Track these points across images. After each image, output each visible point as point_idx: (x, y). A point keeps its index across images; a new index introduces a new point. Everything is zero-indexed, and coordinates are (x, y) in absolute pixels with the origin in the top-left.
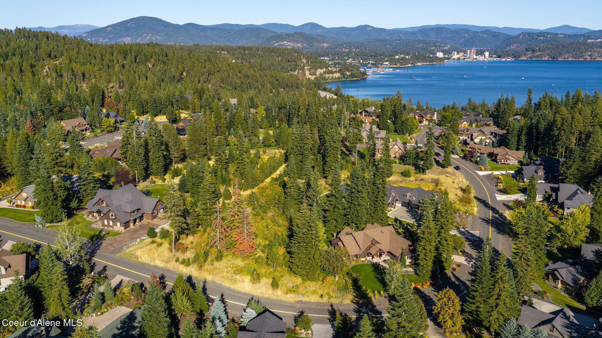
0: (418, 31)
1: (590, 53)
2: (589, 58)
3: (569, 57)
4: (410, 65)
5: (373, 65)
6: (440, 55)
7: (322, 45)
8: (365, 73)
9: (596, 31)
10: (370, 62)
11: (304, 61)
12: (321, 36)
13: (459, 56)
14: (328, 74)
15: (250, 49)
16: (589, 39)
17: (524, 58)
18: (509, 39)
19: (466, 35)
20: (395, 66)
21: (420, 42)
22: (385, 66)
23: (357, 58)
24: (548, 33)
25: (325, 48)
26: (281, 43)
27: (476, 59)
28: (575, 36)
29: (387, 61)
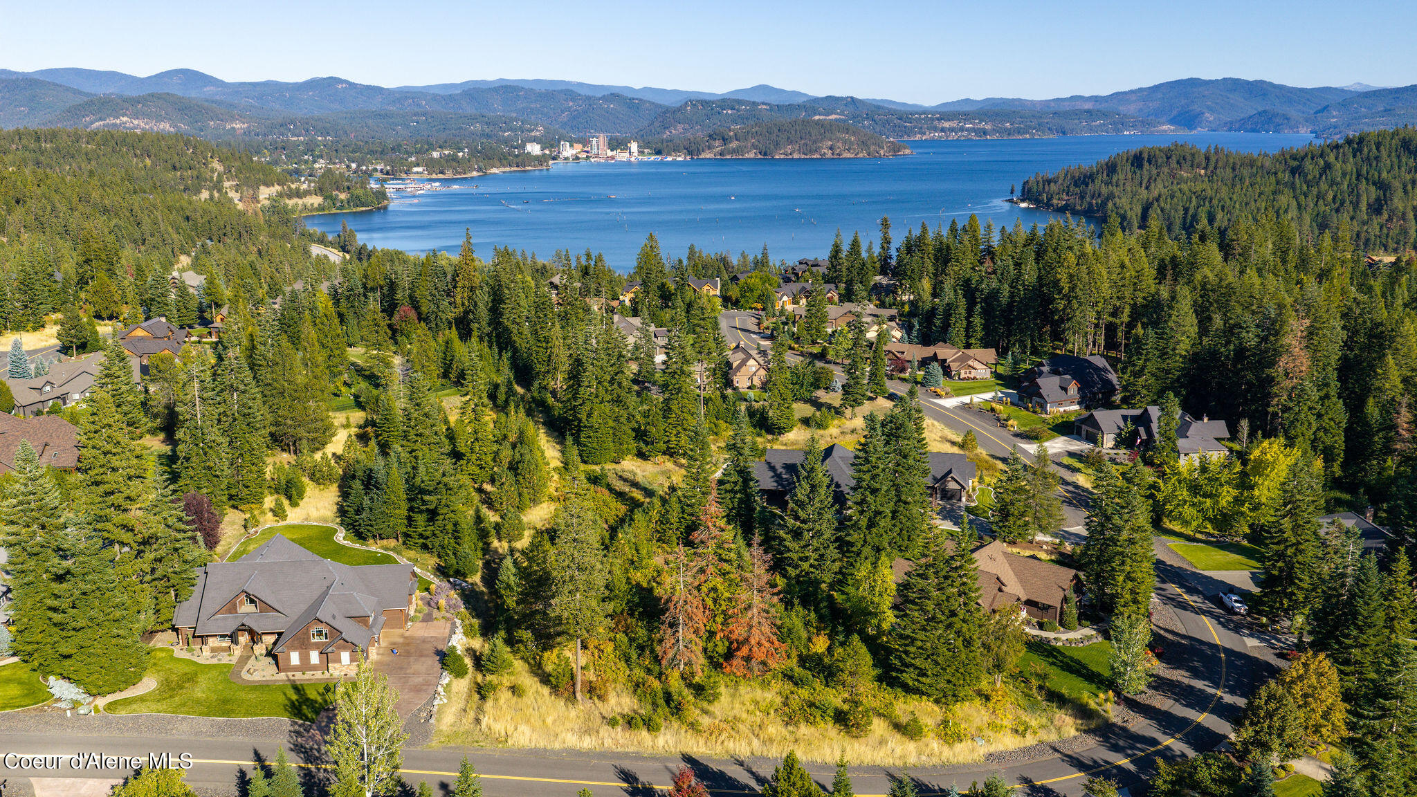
0: (460, 94)
1: (830, 143)
2: (829, 154)
3: (794, 152)
4: (475, 174)
5: (388, 173)
6: (534, 149)
7: (228, 127)
8: (382, 195)
9: (822, 99)
10: (379, 167)
11: (218, 166)
12: (219, 103)
13: (574, 152)
14: (290, 197)
15: (53, 136)
16: (815, 114)
17: (707, 155)
18: (665, 113)
19: (571, 104)
20: (441, 176)
21: (474, 119)
22: (416, 176)
23: (336, 158)
24: (740, 102)
25: (238, 132)
26: (111, 121)
27: (613, 158)
28: (791, 108)
29: (418, 165)
